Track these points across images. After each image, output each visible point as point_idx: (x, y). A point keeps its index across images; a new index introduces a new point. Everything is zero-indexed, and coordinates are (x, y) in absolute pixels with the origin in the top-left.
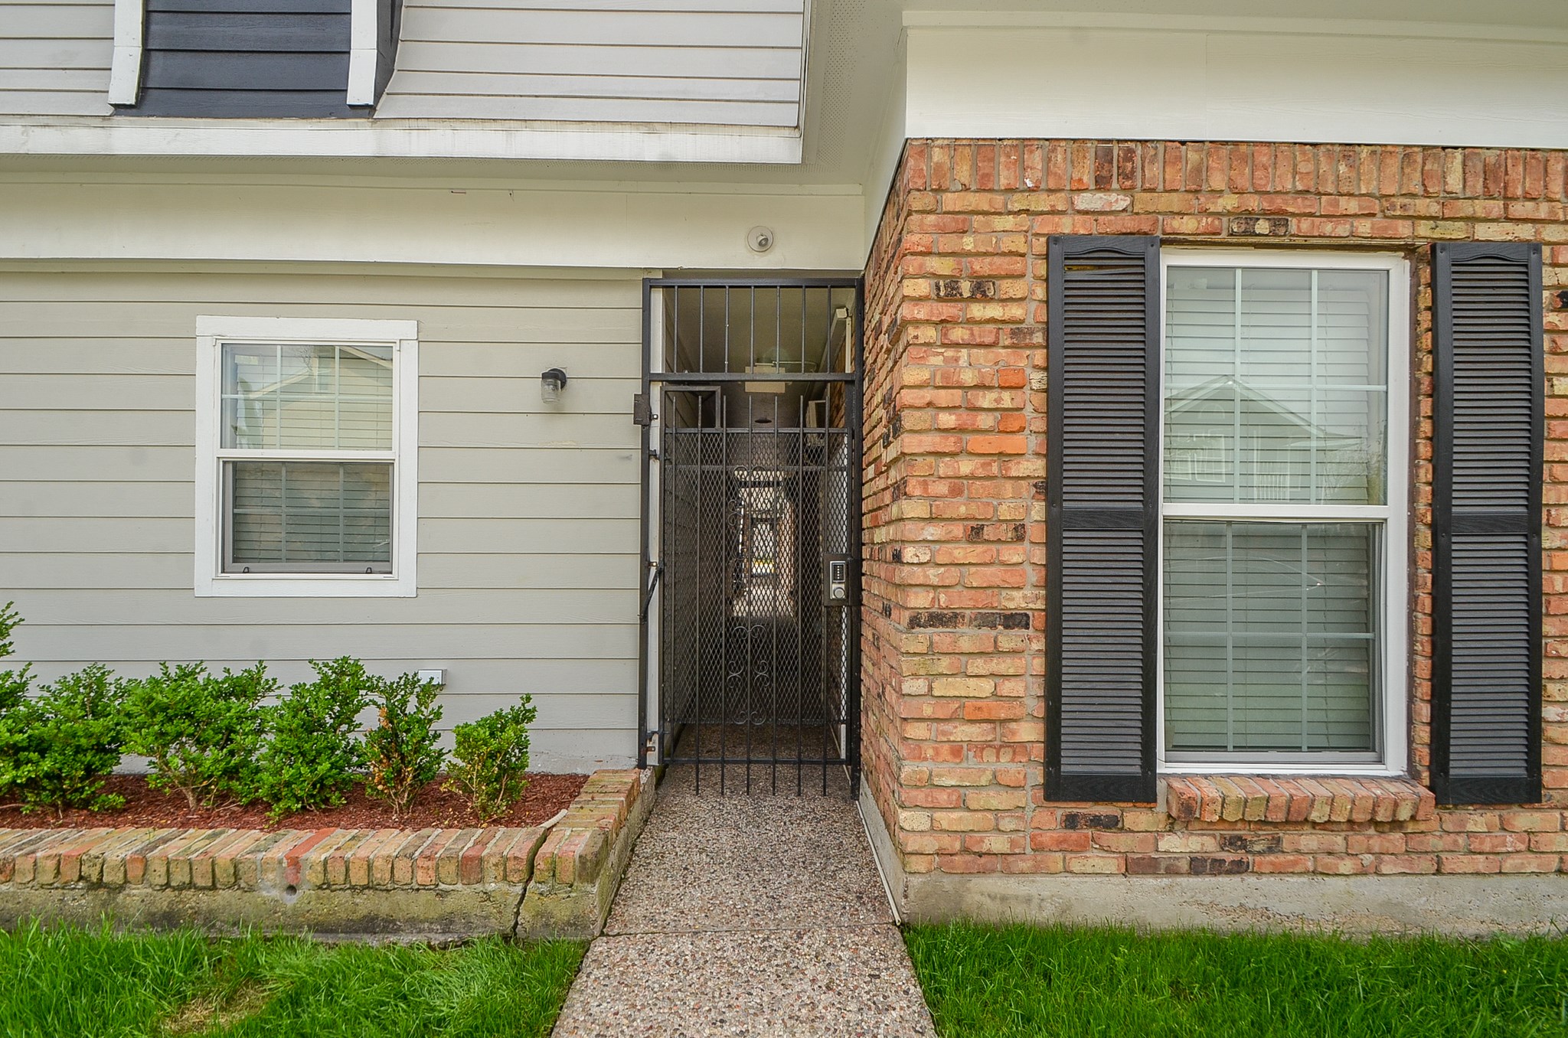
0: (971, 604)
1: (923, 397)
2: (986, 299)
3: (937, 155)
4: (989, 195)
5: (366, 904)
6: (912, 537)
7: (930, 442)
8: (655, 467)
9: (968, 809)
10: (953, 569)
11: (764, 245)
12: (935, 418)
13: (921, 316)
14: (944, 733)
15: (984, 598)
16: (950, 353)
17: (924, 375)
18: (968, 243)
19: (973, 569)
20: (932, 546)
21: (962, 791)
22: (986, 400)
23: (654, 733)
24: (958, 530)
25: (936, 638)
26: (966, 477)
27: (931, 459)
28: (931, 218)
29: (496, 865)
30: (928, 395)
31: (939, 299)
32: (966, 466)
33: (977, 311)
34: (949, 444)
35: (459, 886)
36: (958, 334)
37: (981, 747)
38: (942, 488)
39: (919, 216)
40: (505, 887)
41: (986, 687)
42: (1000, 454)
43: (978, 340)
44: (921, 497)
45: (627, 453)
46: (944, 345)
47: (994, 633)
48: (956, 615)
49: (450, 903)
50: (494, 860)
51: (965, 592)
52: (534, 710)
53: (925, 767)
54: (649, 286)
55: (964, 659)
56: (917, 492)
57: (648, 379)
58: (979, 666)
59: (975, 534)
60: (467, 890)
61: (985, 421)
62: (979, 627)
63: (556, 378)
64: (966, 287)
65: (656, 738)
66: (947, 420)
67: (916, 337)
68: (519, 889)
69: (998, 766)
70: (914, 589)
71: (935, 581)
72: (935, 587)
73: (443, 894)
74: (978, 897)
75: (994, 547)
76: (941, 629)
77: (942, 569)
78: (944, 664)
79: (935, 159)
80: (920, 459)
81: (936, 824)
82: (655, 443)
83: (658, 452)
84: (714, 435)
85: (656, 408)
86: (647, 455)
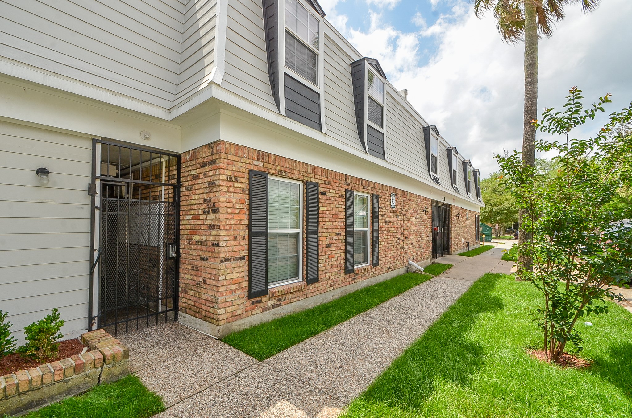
0: (234, 255)
1: (224, 205)
2: (237, 182)
3: (227, 145)
4: (237, 157)
5: (25, 399)
6: (222, 240)
7: (226, 216)
8: (97, 212)
9: (233, 306)
10: (230, 247)
12: (227, 210)
13: (224, 185)
14: (228, 288)
15: (236, 254)
16: (230, 194)
17: (224, 199)
18: (234, 168)
19: (235, 247)
20: (226, 242)
21: (232, 301)
22: (237, 206)
23: (96, 317)
24: (231, 238)
25: (227, 265)
26: (233, 225)
27: (225, 220)
28: (226, 160)
29: (91, 363)
30: (225, 204)
31: (228, 181)
32: (233, 222)
33: (236, 185)
34: (230, 217)
35: (74, 376)
36: (231, 189)
37: (235, 290)
38: (228, 227)
39: (223, 159)
40: (94, 370)
41: (237, 275)
42: (240, 219)
43: (235, 192)
44: (223, 230)
45: (82, 206)
46: (228, 192)
47: (238, 262)
48: (231, 258)
49: (70, 384)
50: (90, 362)
51: (233, 252)
52: (59, 314)
53: (224, 297)
54: (95, 141)
55: (232, 269)
56: (222, 229)
57: (94, 177)
58: (236, 270)
59: (235, 238)
60: (78, 376)
61: (237, 211)
62: (235, 261)
64: (233, 179)
66: (229, 211)
67: (222, 189)
68: (100, 369)
69: (239, 294)
70: (221, 253)
71: (227, 251)
72: (226, 252)
73: (66, 382)
74: (234, 327)
75: (239, 241)
76: (227, 262)
77: (228, 248)
78: (229, 271)
79: (226, 146)
80: (223, 220)
81: (227, 311)
82: (97, 203)
83: (99, 207)
84: (125, 201)
85: (98, 189)
86: (93, 207)
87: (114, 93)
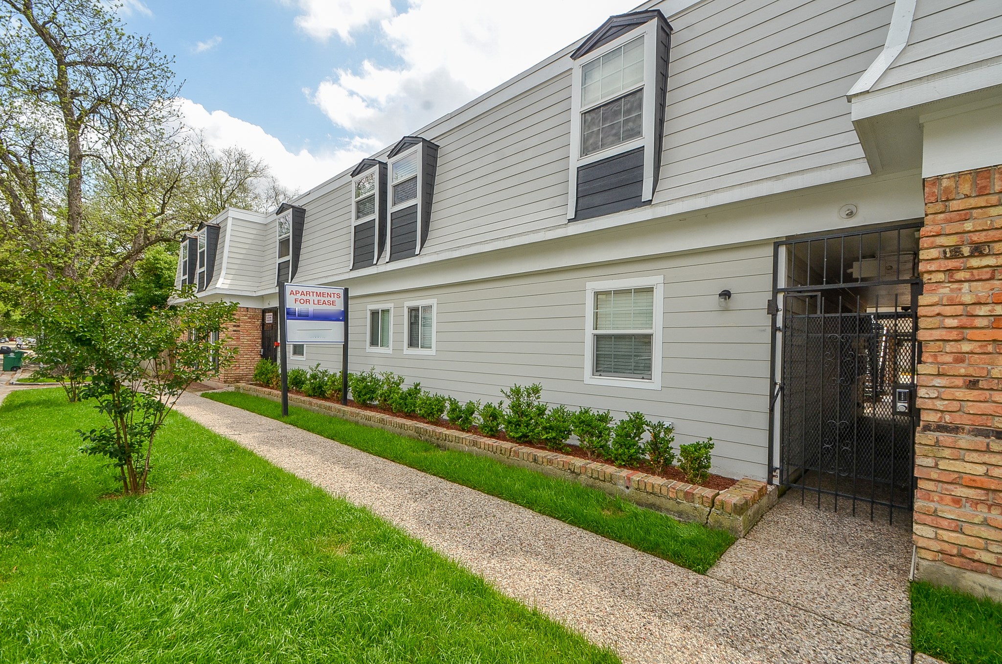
0: (970, 423)
1: (933, 311)
2: (982, 255)
3: (945, 183)
4: (986, 198)
5: (651, 499)
6: (925, 384)
7: (937, 334)
8: (779, 335)
9: (964, 534)
10: (955, 402)
11: (851, 214)
12: (943, 321)
13: (933, 269)
14: (947, 490)
15: (979, 420)
16: (955, 286)
17: (935, 299)
18: (968, 226)
19: (970, 404)
20: (940, 389)
21: (960, 523)
22: (983, 310)
23: (777, 468)
24: (959, 382)
25: (941, 438)
26: (967, 353)
27: (941, 343)
28: (942, 216)
29: (699, 498)
30: (937, 309)
31: (946, 258)
32: (966, 347)
33: (975, 262)
34: (954, 335)
35: (685, 502)
36: (960, 275)
37: (976, 503)
38: (949, 359)
39: (932, 216)
40: (703, 507)
41: (981, 470)
42: (994, 341)
43: (977, 278)
44: (932, 363)
45: (764, 328)
46: (950, 282)
47: (987, 440)
48: (957, 428)
49: (681, 507)
50: (698, 496)
51: (965, 415)
52: (713, 444)
53: (932, 505)
54: (777, 244)
55: (962, 452)
56: (930, 360)
57: (776, 291)
58: (975, 457)
59: (973, 384)
60: (688, 504)
61: (979, 322)
62: (976, 436)
63: (726, 294)
64: (966, 250)
65: (778, 471)
66: (954, 322)
67: (930, 279)
68: (708, 509)
69: (989, 515)
70: (926, 411)
71: (941, 408)
72: (942, 411)
73: (679, 503)
74: (971, 583)
75: (987, 392)
76: (946, 434)
77: (946, 402)
78: (947, 453)
79: (944, 185)
80: (932, 343)
81: (938, 536)
82: (780, 323)
83: (781, 328)
84: (816, 318)
85: (781, 306)
86: (775, 329)
87: (777, 178)
